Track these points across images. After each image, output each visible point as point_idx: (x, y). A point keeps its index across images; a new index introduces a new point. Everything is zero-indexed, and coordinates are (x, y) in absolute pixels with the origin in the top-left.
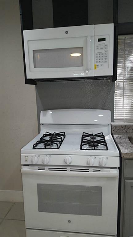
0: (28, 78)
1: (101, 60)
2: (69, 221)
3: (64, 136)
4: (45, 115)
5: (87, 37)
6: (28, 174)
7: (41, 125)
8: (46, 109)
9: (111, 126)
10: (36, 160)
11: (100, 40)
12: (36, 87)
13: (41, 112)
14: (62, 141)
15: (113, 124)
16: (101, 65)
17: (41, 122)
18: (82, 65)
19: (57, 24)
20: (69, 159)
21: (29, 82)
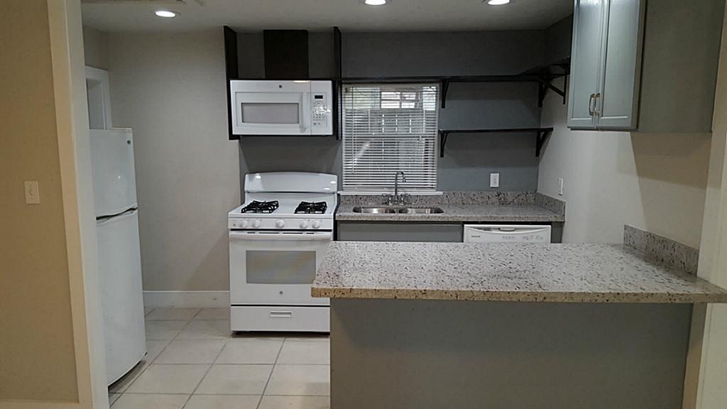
0: (234, 133)
1: (318, 118)
2: (281, 293)
3: (277, 206)
4: (251, 179)
5: (302, 93)
6: (236, 240)
7: (246, 194)
8: (253, 172)
9: (338, 195)
10: (246, 224)
11: (316, 97)
12: (240, 142)
13: (247, 175)
14: (274, 209)
15: (341, 193)
16: (319, 124)
17: (246, 189)
18: (298, 123)
19: (269, 77)
20: (282, 222)
21: (232, 137)
